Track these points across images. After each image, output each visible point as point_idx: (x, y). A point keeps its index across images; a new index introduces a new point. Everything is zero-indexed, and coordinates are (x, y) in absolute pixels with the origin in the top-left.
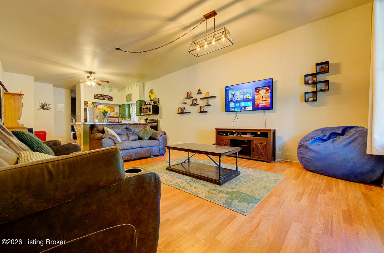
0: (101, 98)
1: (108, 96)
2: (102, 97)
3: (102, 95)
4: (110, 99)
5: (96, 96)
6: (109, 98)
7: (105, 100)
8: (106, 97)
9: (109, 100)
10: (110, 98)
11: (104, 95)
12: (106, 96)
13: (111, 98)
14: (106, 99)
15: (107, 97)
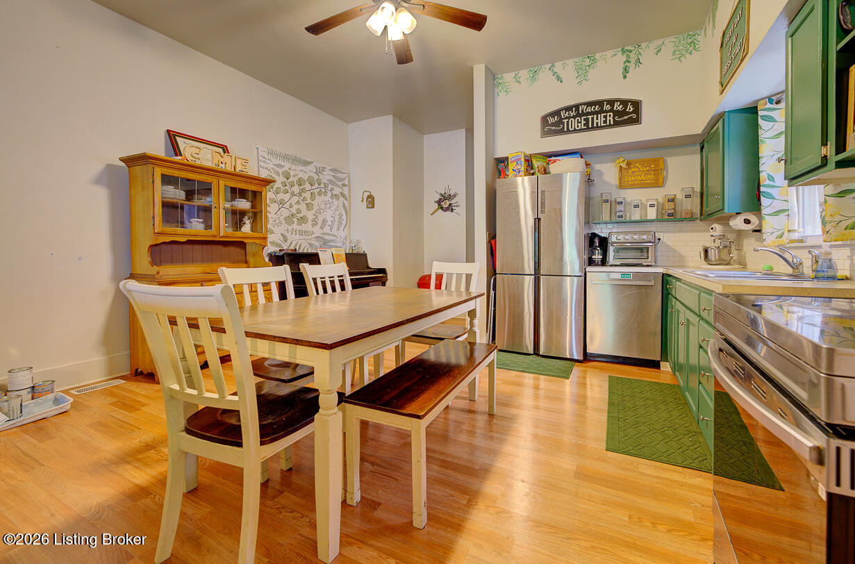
0: (574, 124)
1: (611, 102)
2: (583, 114)
3: (577, 106)
4: (628, 113)
5: (551, 120)
6: (616, 113)
7: (598, 128)
8: (602, 111)
9: (617, 124)
10: (624, 113)
11: (589, 104)
12: (600, 103)
13: (630, 108)
14: (599, 120)
15: (607, 107)
